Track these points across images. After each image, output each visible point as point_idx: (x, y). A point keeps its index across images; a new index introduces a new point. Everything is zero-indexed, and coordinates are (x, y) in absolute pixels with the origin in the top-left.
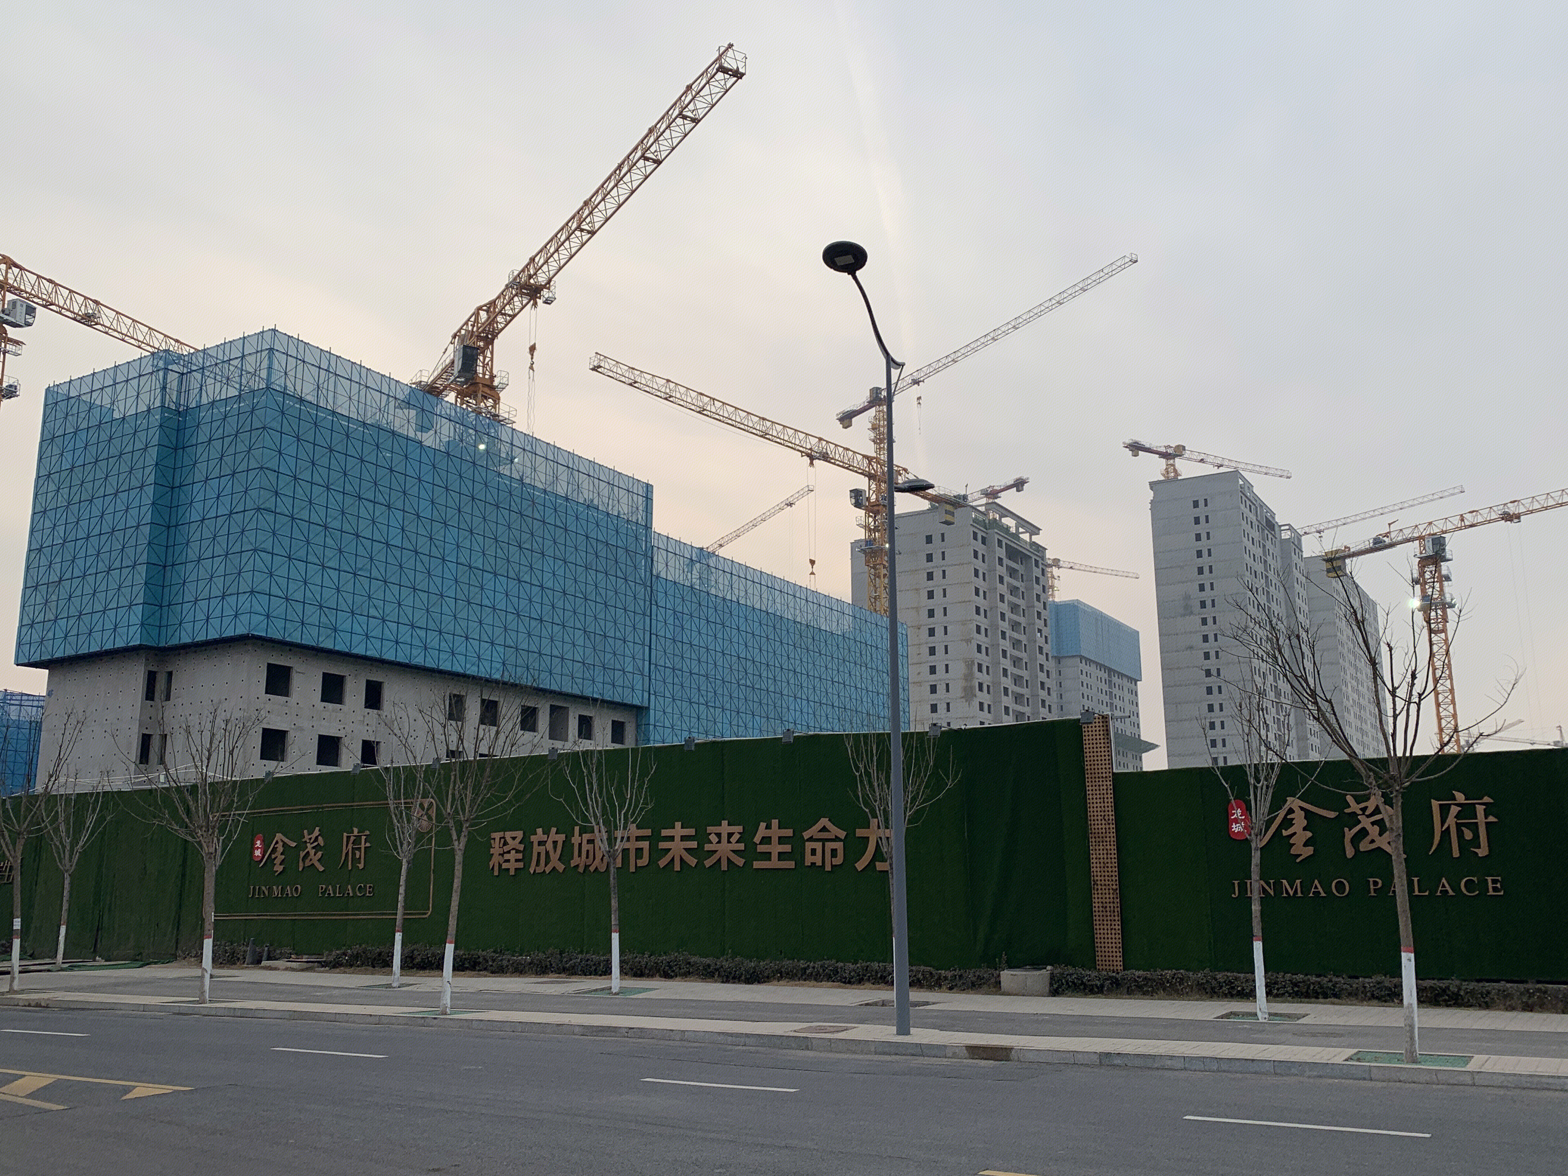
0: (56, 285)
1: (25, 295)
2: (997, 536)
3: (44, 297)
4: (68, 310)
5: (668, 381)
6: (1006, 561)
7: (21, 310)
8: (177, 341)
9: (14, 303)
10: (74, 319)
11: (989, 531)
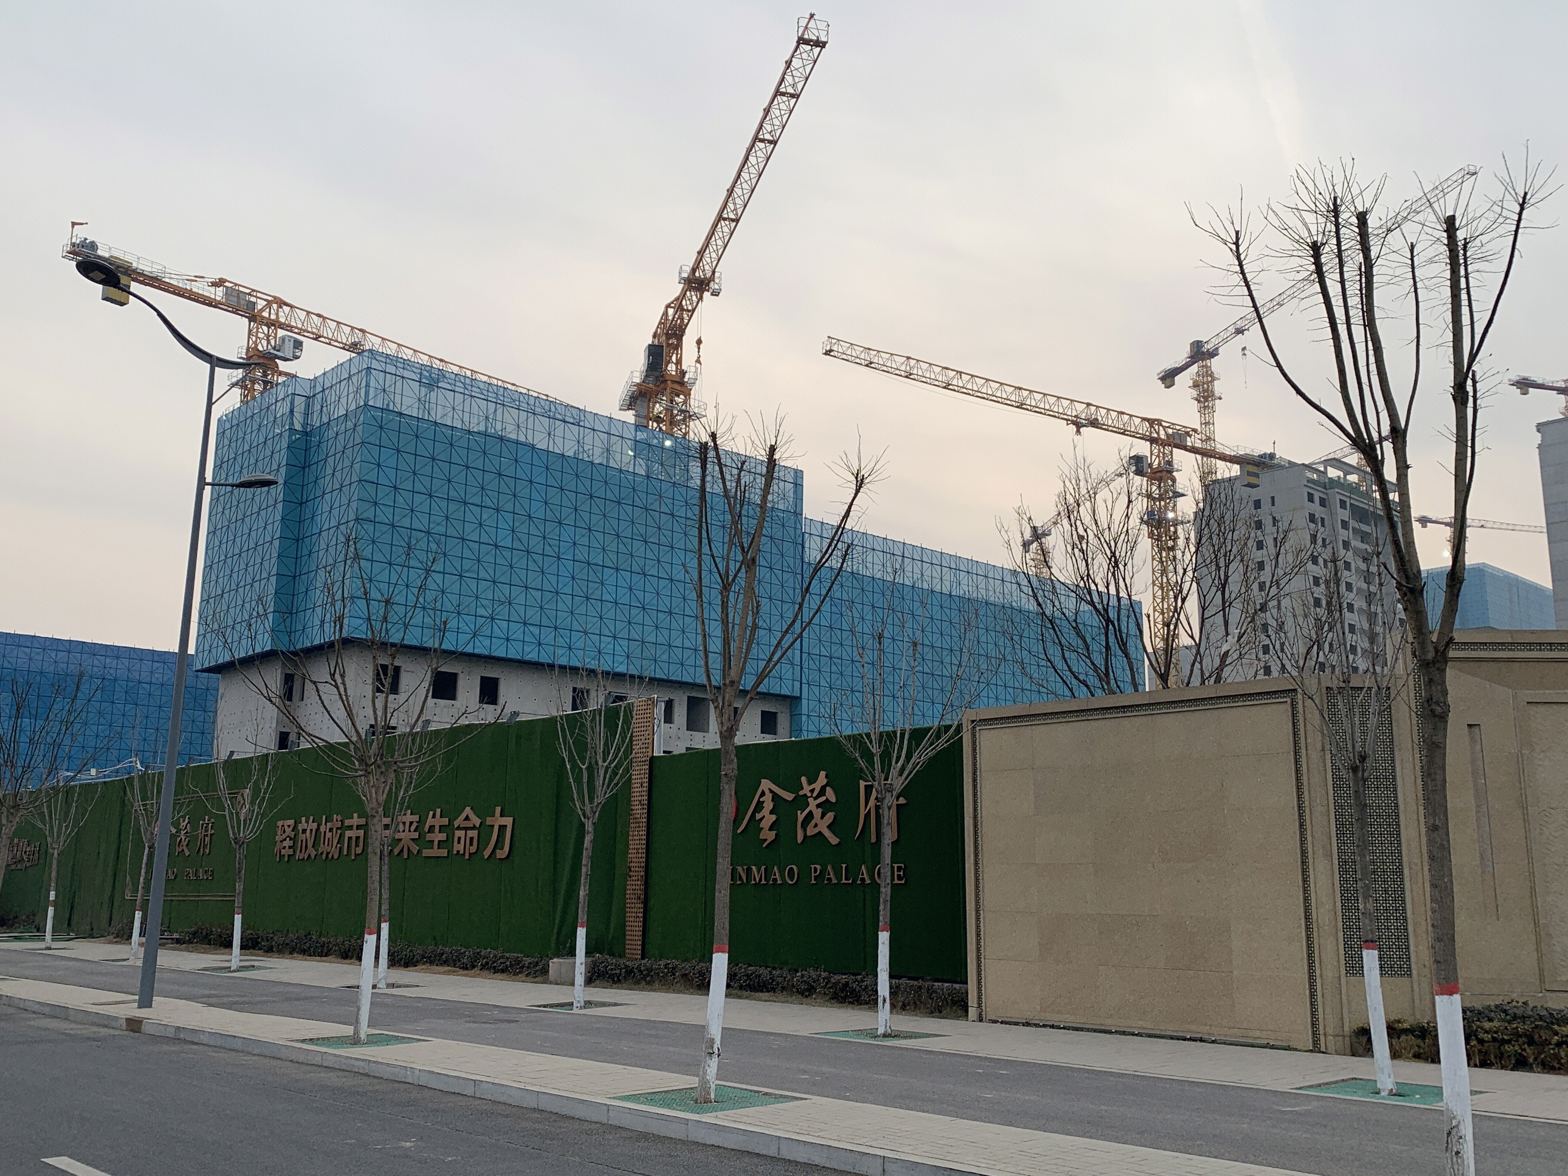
0: (324, 318)
1: (296, 330)
2: (1338, 497)
3: (314, 330)
4: (336, 341)
5: (908, 358)
6: (1353, 524)
7: (289, 346)
8: (441, 360)
9: (283, 339)
10: (343, 348)
11: (1329, 491)
